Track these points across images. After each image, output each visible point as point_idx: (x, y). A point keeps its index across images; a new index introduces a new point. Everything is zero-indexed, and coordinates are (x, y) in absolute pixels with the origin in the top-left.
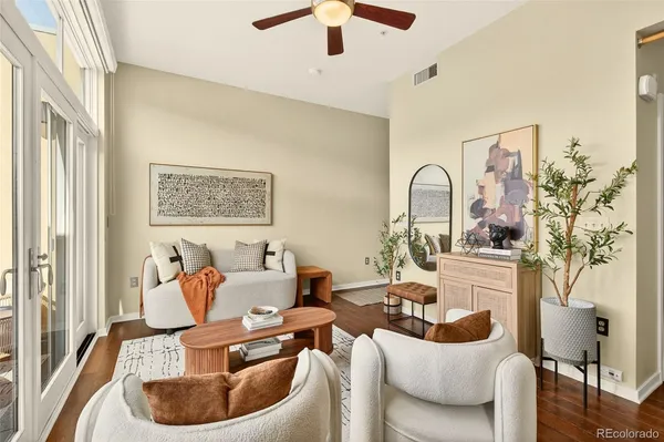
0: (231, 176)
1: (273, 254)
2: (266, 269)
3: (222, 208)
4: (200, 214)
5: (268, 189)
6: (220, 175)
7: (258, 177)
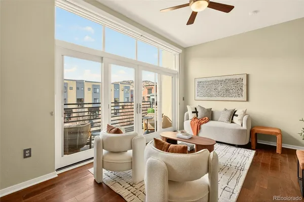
0: (224, 78)
1: (237, 116)
2: (232, 122)
3: (220, 94)
4: (211, 96)
5: (245, 82)
6: (219, 79)
7: (238, 77)
